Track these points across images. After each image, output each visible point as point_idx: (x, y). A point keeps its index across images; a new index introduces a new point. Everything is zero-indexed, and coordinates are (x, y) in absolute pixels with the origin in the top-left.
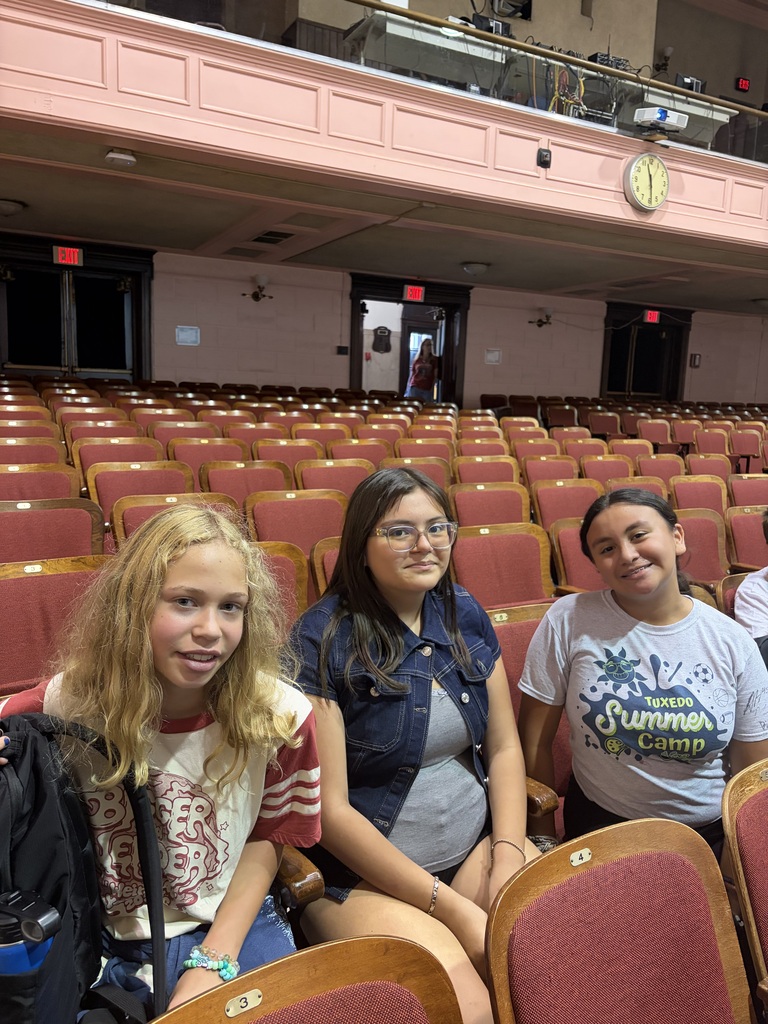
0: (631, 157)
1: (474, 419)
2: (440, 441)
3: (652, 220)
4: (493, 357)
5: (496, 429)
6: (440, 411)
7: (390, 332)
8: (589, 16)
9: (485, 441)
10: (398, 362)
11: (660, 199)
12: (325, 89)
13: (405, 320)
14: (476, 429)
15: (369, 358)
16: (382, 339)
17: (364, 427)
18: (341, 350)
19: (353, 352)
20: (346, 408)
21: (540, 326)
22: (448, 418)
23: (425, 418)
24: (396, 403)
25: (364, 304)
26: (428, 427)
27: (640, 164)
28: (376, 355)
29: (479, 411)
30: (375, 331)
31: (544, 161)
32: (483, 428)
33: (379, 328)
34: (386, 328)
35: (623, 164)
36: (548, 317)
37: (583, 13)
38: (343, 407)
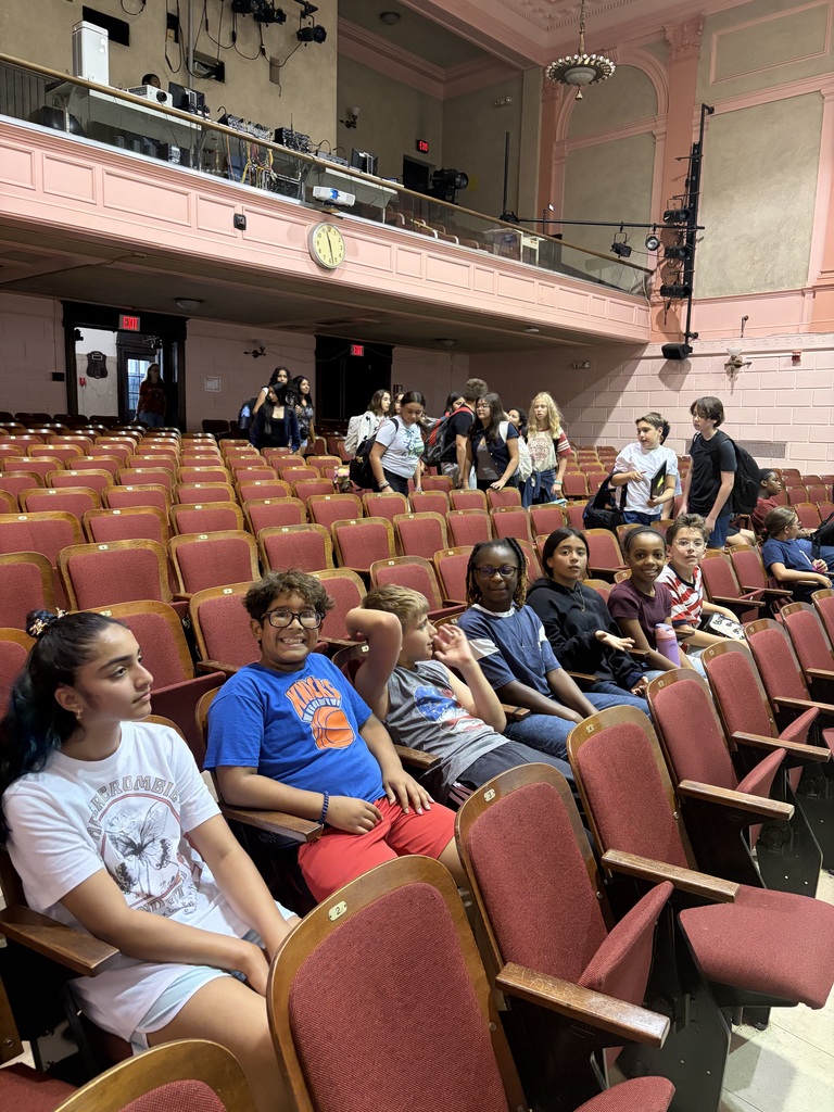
0: (313, 224)
1: (195, 441)
2: (164, 457)
3: (335, 277)
4: (213, 385)
5: (215, 448)
6: (164, 434)
7: (105, 357)
8: (278, 83)
9: (204, 458)
10: (116, 387)
11: (339, 260)
12: (38, 152)
13: (120, 345)
14: (197, 448)
15: (83, 383)
16: (97, 364)
17: (96, 447)
18: (57, 377)
19: (68, 377)
20: (73, 432)
21: (255, 357)
22: (172, 440)
23: (150, 440)
24: (120, 427)
25: (78, 332)
26: (153, 447)
27: (320, 231)
28: (91, 380)
29: (200, 435)
30: (89, 355)
31: (240, 224)
32: (202, 448)
33: (93, 353)
34: (101, 354)
35: (306, 230)
36: (262, 349)
37: (271, 80)
38: (68, 431)
